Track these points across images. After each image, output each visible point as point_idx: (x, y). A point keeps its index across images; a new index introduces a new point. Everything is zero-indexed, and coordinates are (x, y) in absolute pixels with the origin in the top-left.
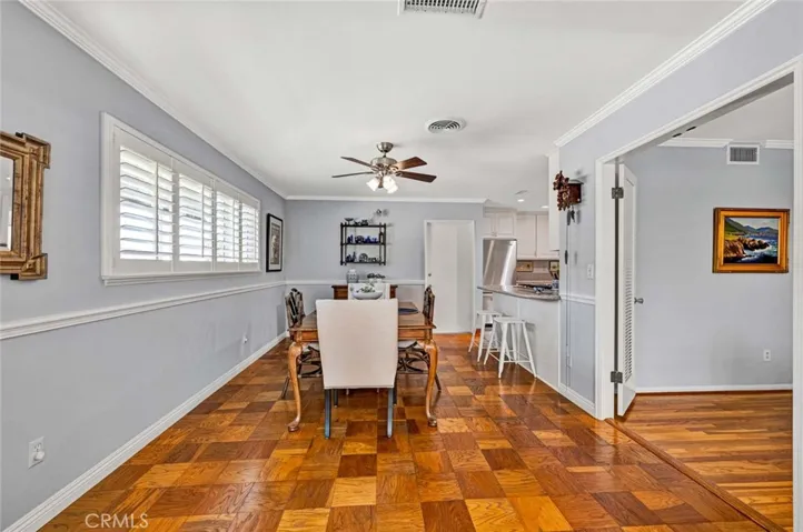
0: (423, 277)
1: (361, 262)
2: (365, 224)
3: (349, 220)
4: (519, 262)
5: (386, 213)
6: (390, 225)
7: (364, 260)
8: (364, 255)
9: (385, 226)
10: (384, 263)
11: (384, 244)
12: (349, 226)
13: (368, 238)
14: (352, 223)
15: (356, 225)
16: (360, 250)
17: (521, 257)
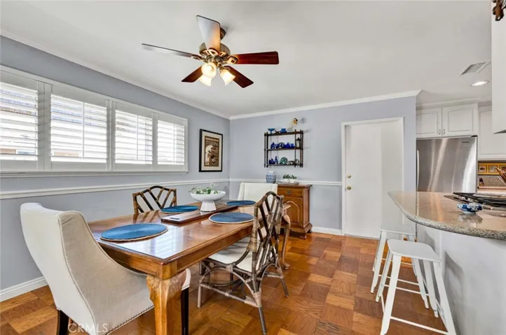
0: (340, 179)
1: (281, 164)
2: (284, 132)
3: (271, 130)
4: (479, 162)
5: (303, 120)
6: (307, 131)
7: (284, 162)
8: (285, 159)
9: (301, 133)
10: (301, 165)
11: (301, 148)
12: (271, 135)
13: (288, 144)
14: (274, 132)
15: (277, 134)
16: (281, 154)
17: (483, 157)
